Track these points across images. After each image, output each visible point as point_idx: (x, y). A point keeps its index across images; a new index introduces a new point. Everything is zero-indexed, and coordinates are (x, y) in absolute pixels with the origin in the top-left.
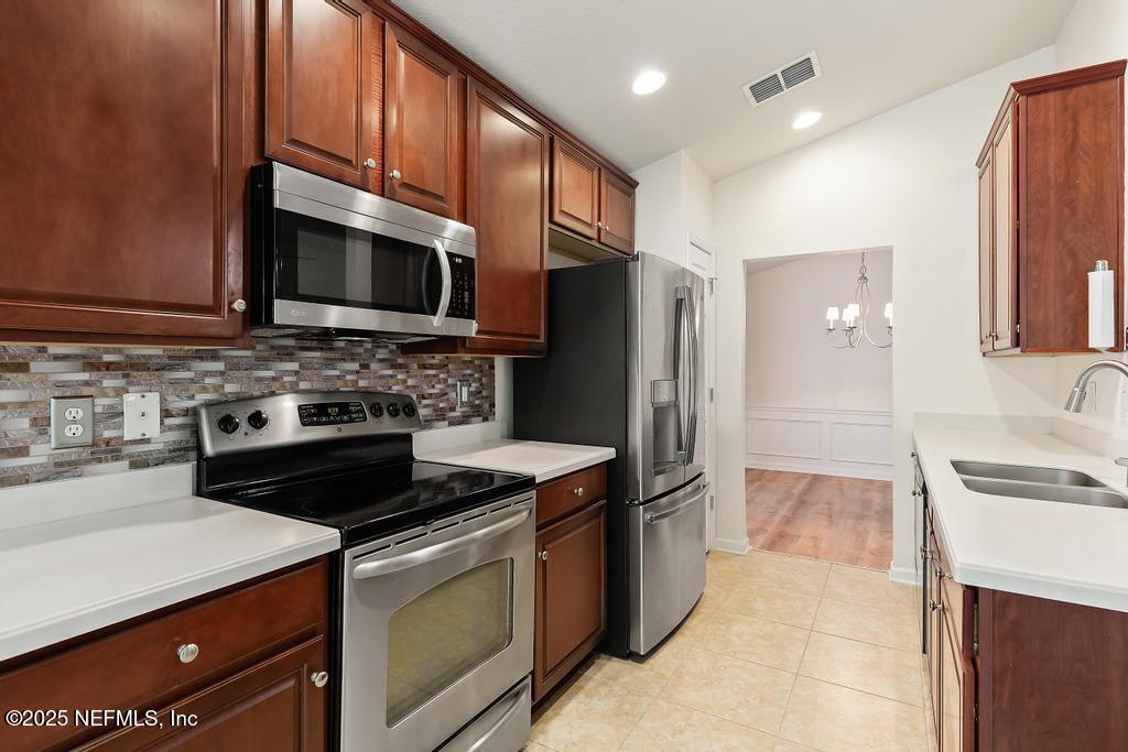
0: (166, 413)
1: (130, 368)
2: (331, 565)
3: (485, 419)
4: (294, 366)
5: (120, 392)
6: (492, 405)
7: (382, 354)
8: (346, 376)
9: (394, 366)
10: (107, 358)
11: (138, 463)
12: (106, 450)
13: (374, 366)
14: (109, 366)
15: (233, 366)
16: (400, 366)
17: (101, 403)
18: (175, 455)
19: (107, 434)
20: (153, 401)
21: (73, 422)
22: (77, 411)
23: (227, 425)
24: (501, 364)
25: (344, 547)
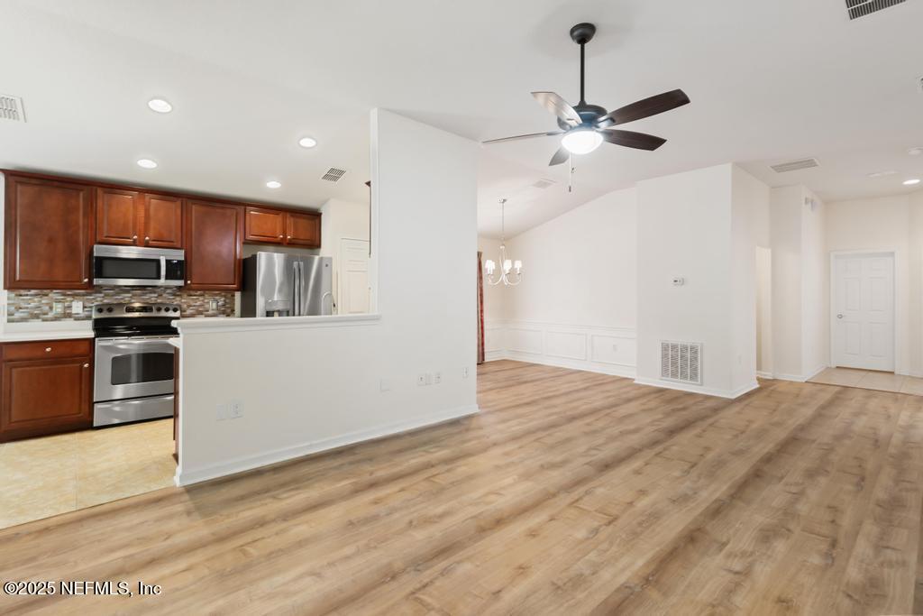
0: (84, 307)
1: (73, 296)
2: (91, 342)
3: (228, 316)
4: (130, 295)
5: (72, 301)
6: (233, 311)
7: (169, 291)
8: (152, 298)
9: (174, 295)
10: (69, 293)
11: (76, 319)
12: (67, 315)
13: (164, 295)
14: (69, 295)
15: (106, 295)
16: (178, 295)
17: (66, 304)
18: (88, 318)
19: (68, 311)
20: (80, 304)
21: (58, 308)
22: (60, 305)
23: (100, 310)
24: (238, 295)
25: (94, 339)
